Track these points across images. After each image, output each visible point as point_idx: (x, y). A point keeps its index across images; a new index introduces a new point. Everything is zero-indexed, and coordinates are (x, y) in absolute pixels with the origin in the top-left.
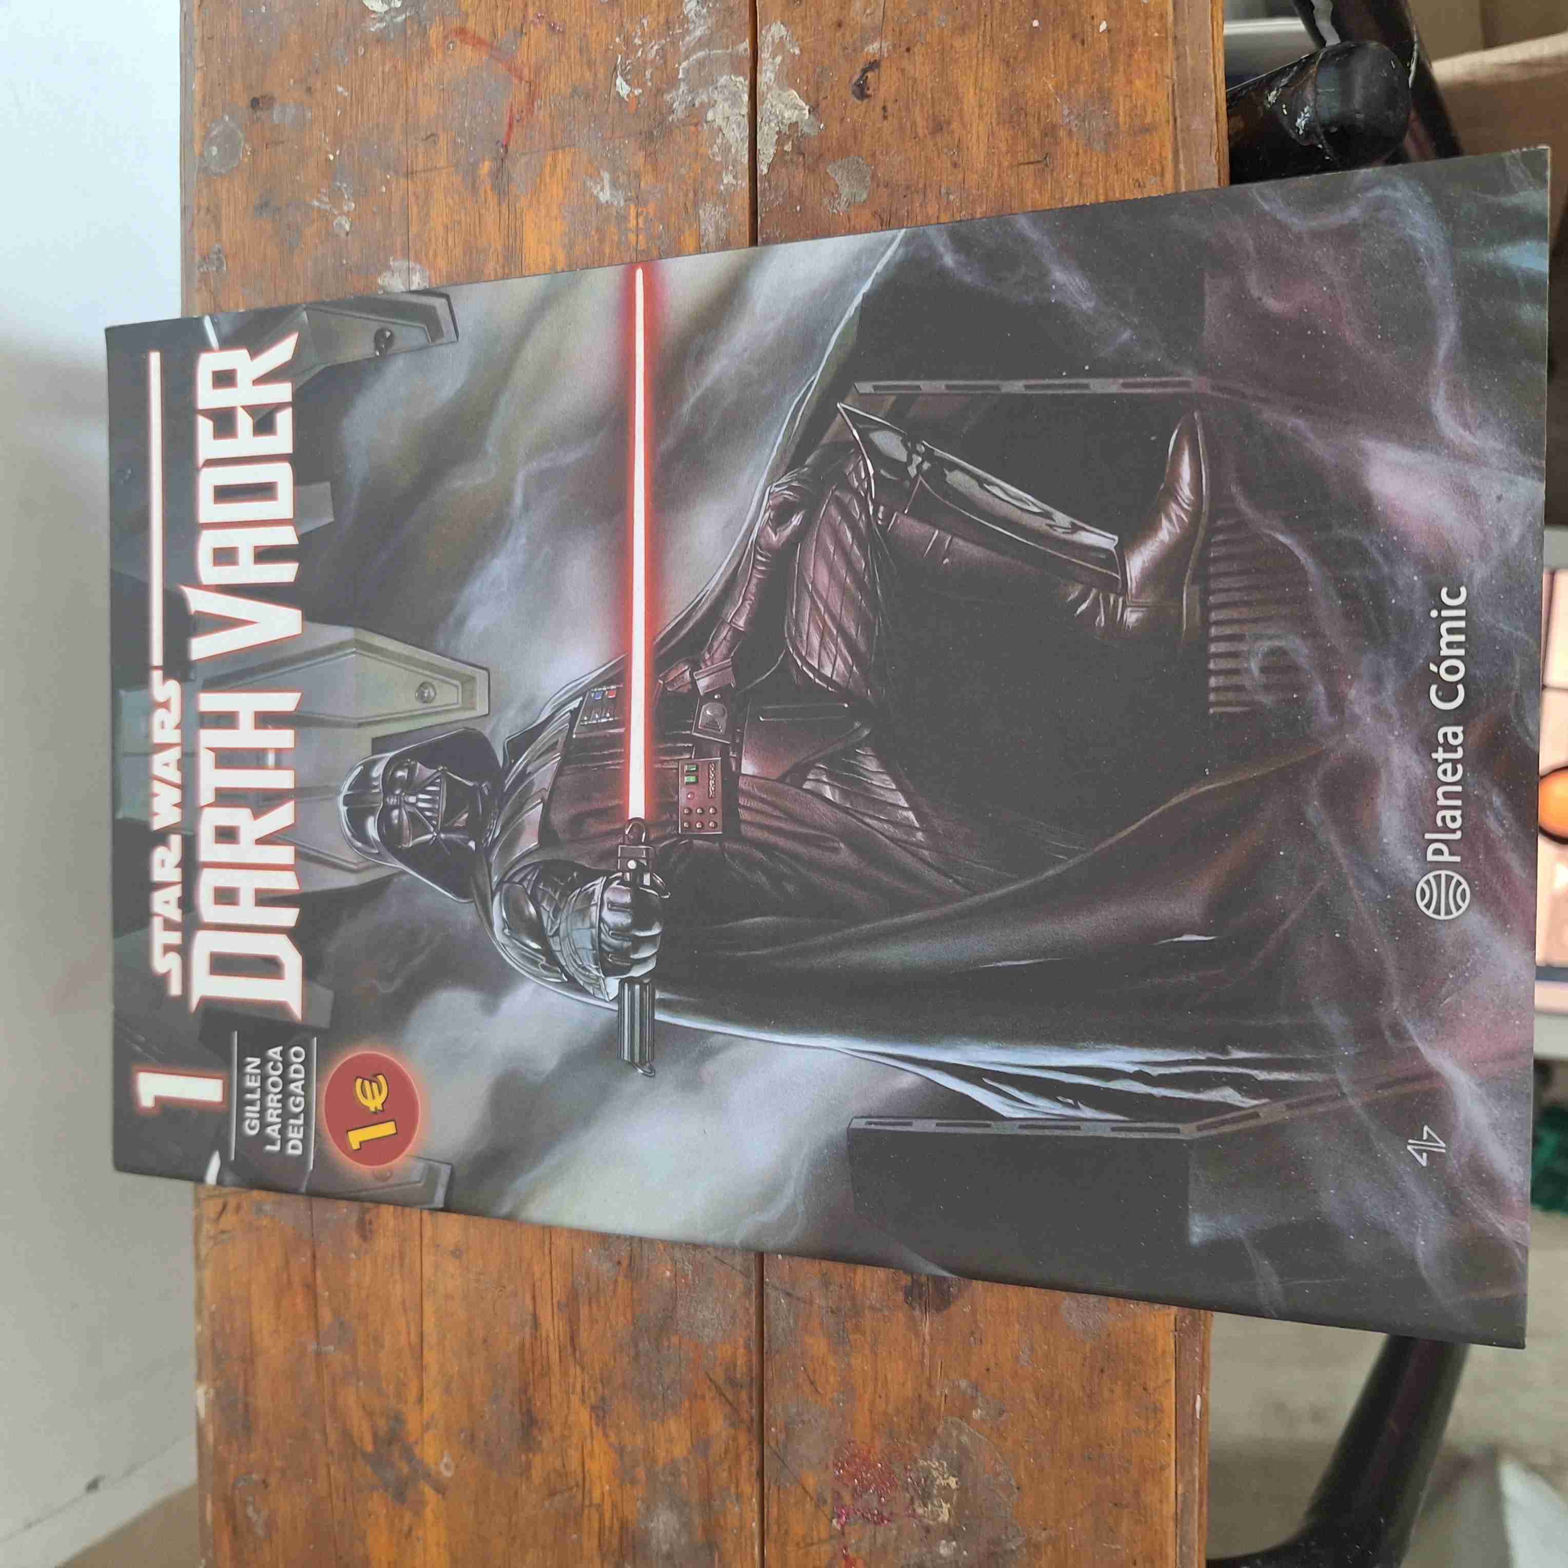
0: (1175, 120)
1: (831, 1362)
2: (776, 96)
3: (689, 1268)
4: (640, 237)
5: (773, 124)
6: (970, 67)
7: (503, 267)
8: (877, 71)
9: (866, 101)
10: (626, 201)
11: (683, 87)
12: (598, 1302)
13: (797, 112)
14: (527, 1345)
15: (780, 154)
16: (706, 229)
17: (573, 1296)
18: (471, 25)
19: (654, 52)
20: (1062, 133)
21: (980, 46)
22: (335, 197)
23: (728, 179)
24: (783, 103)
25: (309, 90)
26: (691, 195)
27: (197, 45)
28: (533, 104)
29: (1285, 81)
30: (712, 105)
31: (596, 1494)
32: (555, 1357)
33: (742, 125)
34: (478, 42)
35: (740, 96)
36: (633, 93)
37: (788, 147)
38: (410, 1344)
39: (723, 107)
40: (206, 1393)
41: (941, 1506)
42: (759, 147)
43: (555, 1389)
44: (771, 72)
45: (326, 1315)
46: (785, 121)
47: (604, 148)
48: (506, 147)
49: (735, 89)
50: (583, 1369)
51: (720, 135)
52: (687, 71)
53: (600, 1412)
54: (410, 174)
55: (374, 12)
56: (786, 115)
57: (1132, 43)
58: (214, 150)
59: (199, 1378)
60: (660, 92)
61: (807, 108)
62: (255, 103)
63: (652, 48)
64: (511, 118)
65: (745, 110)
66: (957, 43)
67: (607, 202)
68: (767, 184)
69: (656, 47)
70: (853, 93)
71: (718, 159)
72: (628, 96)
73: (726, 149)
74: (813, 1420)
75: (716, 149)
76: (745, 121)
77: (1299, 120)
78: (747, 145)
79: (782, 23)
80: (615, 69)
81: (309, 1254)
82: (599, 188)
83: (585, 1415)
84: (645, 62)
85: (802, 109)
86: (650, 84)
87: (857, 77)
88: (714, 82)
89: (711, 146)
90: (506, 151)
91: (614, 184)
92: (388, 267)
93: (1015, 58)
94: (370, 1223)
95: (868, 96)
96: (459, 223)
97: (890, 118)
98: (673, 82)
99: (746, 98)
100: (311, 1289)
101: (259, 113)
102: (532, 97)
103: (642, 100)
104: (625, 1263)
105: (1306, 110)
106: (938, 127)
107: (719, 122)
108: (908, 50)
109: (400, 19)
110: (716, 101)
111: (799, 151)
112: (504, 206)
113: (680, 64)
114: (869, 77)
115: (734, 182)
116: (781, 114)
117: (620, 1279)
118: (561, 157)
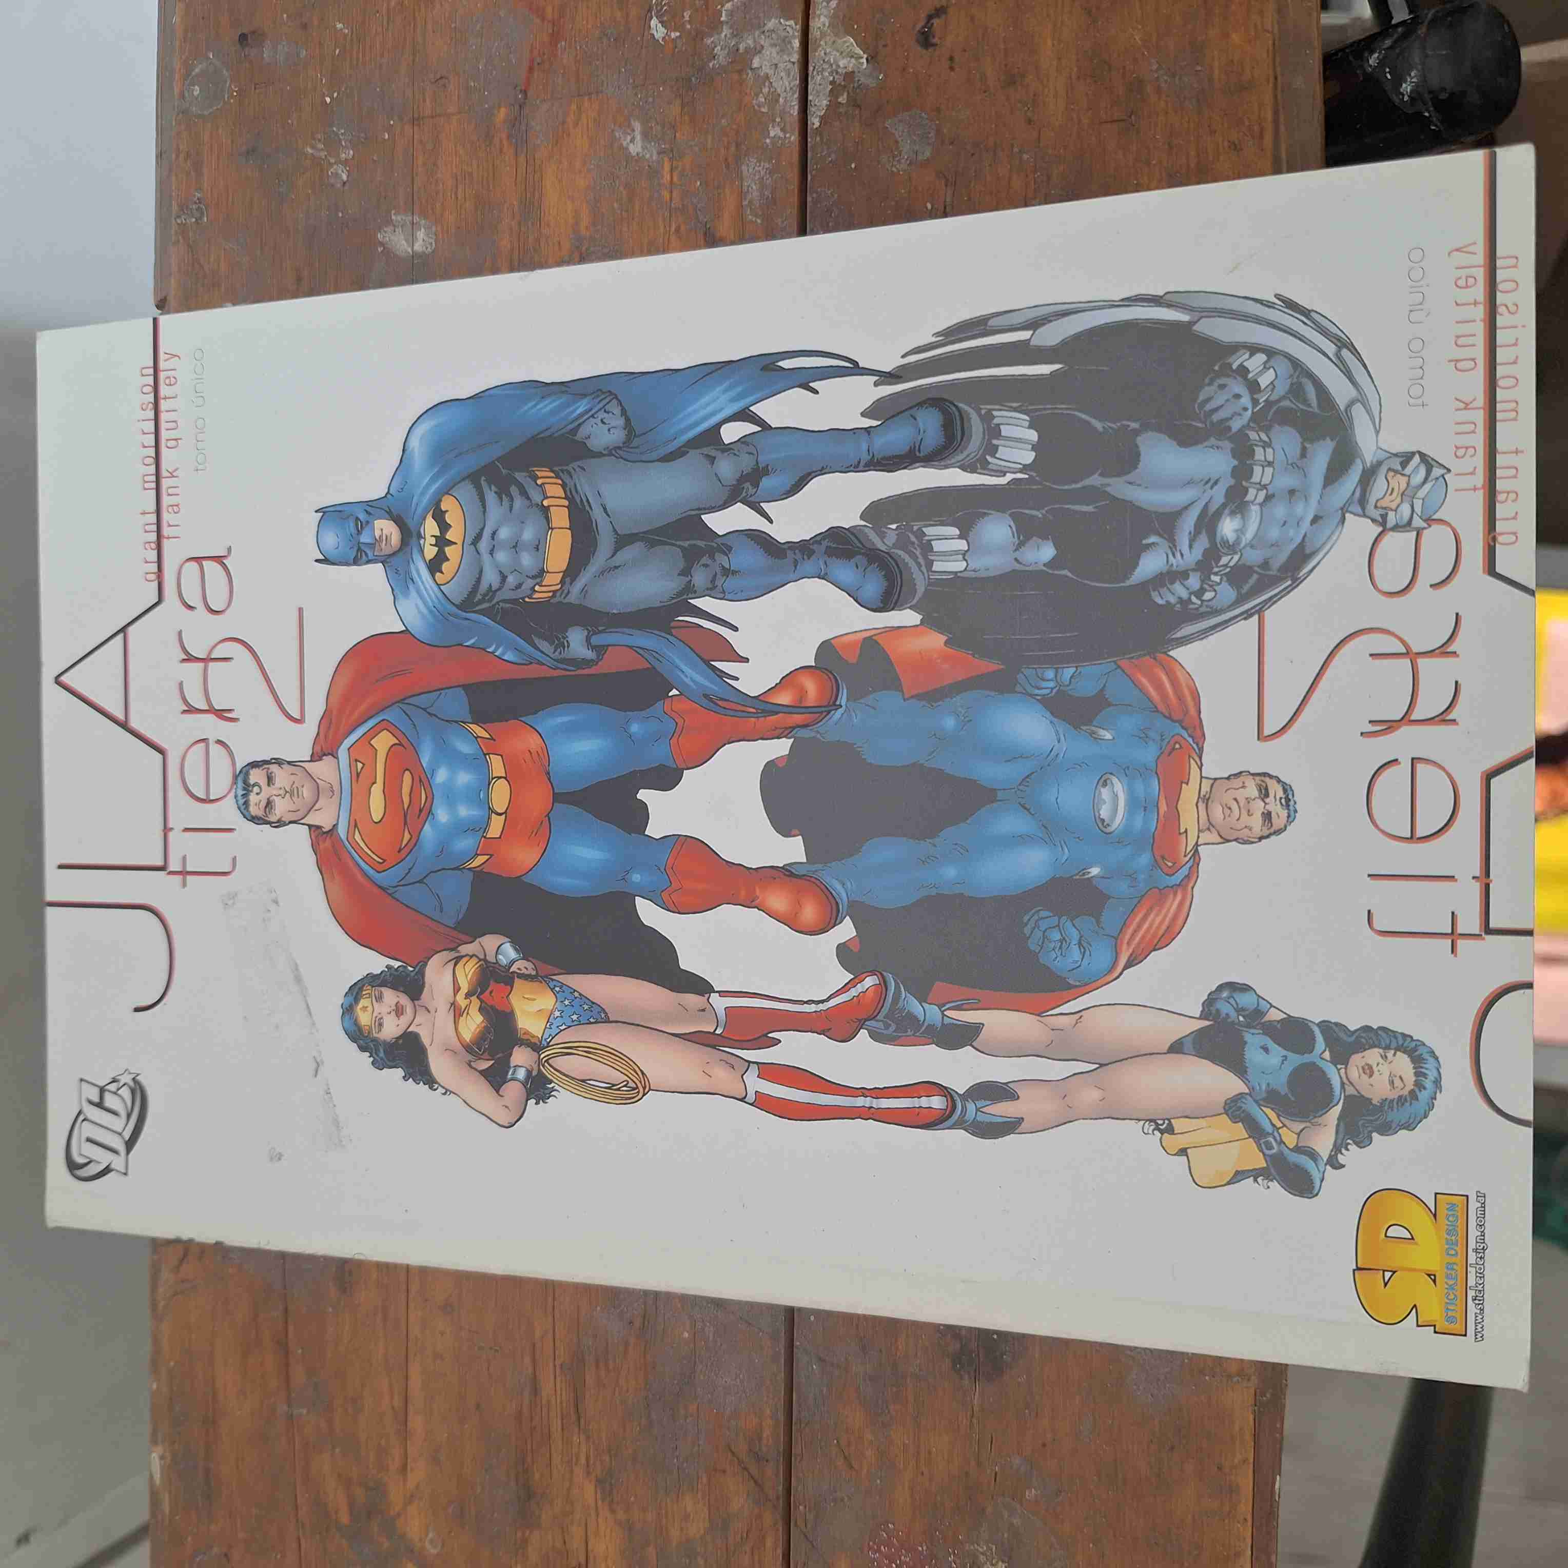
0: (1276, 78)
1: (869, 1436)
2: (830, 43)
3: (710, 1331)
4: (674, 194)
5: (826, 74)
6: (1048, 16)
7: (519, 224)
8: (943, 17)
9: (931, 50)
10: (659, 153)
11: (726, 31)
12: (607, 1364)
13: (853, 60)
14: (525, 1410)
15: (833, 106)
16: (748, 186)
17: (578, 1358)
20: (1149, 89)
22: (332, 144)
23: (774, 132)
24: (838, 51)
25: (304, 26)
26: (733, 149)
28: (556, 46)
30: (758, 50)
32: (556, 1425)
33: (792, 74)
35: (790, 42)
36: (670, 36)
37: (843, 99)
38: (393, 1408)
39: (770, 53)
40: (162, 1458)
42: (810, 98)
43: (556, 1459)
44: (825, 16)
45: (299, 1375)
46: (840, 70)
47: (636, 94)
48: (525, 92)
49: (783, 34)
50: (588, 1438)
51: (767, 84)
52: (731, 13)
53: (607, 1485)
54: (415, 121)
56: (842, 63)
58: (197, 91)
59: (154, 1442)
60: (698, 36)
61: (865, 56)
62: (243, 38)
64: (532, 61)
65: (795, 57)
67: (638, 154)
68: (818, 139)
70: (918, 41)
71: (764, 110)
72: (664, 38)
73: (774, 98)
74: (846, 1499)
75: (762, 99)
76: (796, 71)
77: (1404, 85)
78: (796, 95)
80: (650, 10)
81: (281, 1307)
82: (629, 138)
83: (589, 1491)
85: (860, 57)
86: (688, 26)
87: (922, 23)
88: (760, 26)
89: (757, 95)
90: (526, 97)
91: (646, 135)
92: (389, 222)
93: (1098, 7)
94: (350, 1273)
95: (934, 45)
96: (471, 174)
97: (957, 70)
98: (715, 26)
99: (796, 43)
100: (282, 1346)
101: (247, 49)
102: (555, 37)
103: (679, 43)
104: (638, 1323)
105: (1413, 74)
106: (1011, 80)
107: (766, 69)
110: (762, 47)
111: (854, 103)
112: (522, 159)
113: (722, 6)
114: (935, 25)
115: (782, 135)
116: (836, 62)
117: (632, 1340)
118: (586, 104)
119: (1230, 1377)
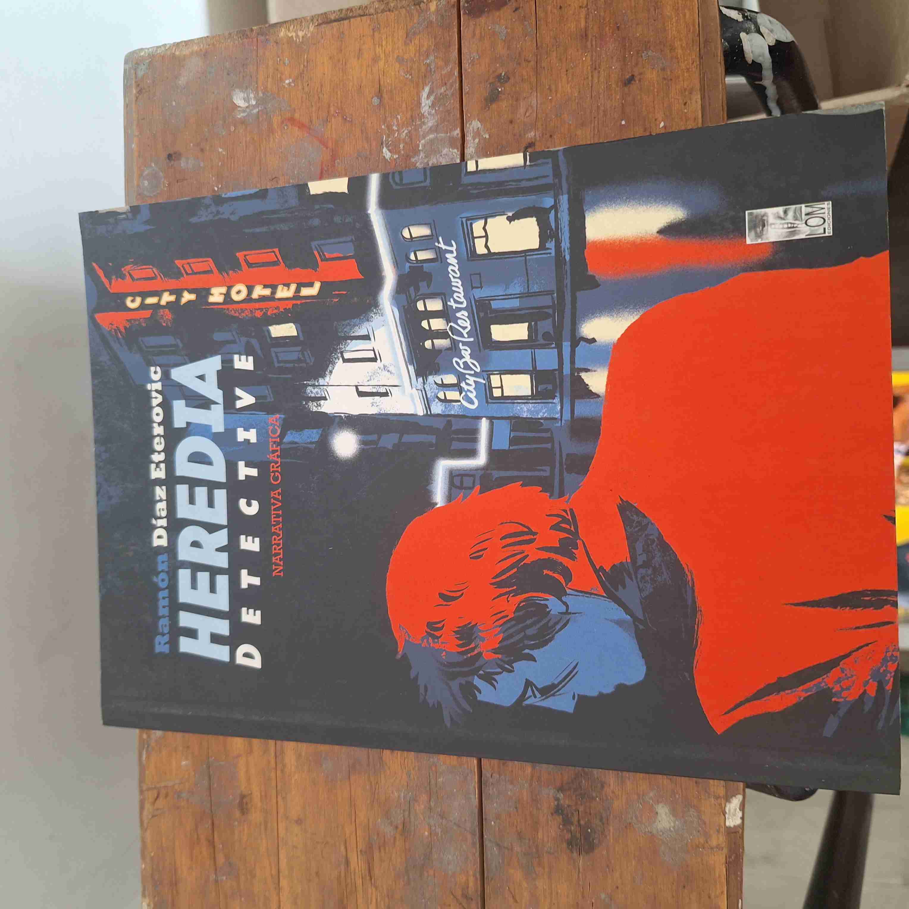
1: (525, 884)
3: (439, 831)
8: (534, 148)
11: (422, 155)
12: (385, 849)
14: (343, 875)
17: (370, 847)
18: (297, 116)
19: (404, 134)
21: (592, 134)
25: (202, 150)
27: (135, 123)
28: (334, 161)
32: (359, 882)
34: (302, 126)
36: (393, 157)
38: (272, 875)
40: (149, 905)
43: (360, 901)
44: (473, 147)
45: (221, 859)
49: (451, 157)
50: (376, 888)
52: (424, 146)
55: (239, 107)
58: (146, 183)
59: (144, 895)
60: (408, 157)
62: (170, 157)
63: (403, 132)
64: (322, 169)
66: (579, 132)
69: (406, 131)
72: (390, 158)
79: (478, 120)
80: (382, 144)
81: (210, 822)
84: (399, 140)
86: (402, 152)
88: (440, 152)
94: (247, 804)
98: (416, 151)
100: (212, 844)
101: (172, 162)
102: (334, 157)
103: (398, 161)
104: (400, 827)
108: (551, 136)
109: (255, 111)
113: (420, 142)
117: (398, 836)
119: (712, 848)
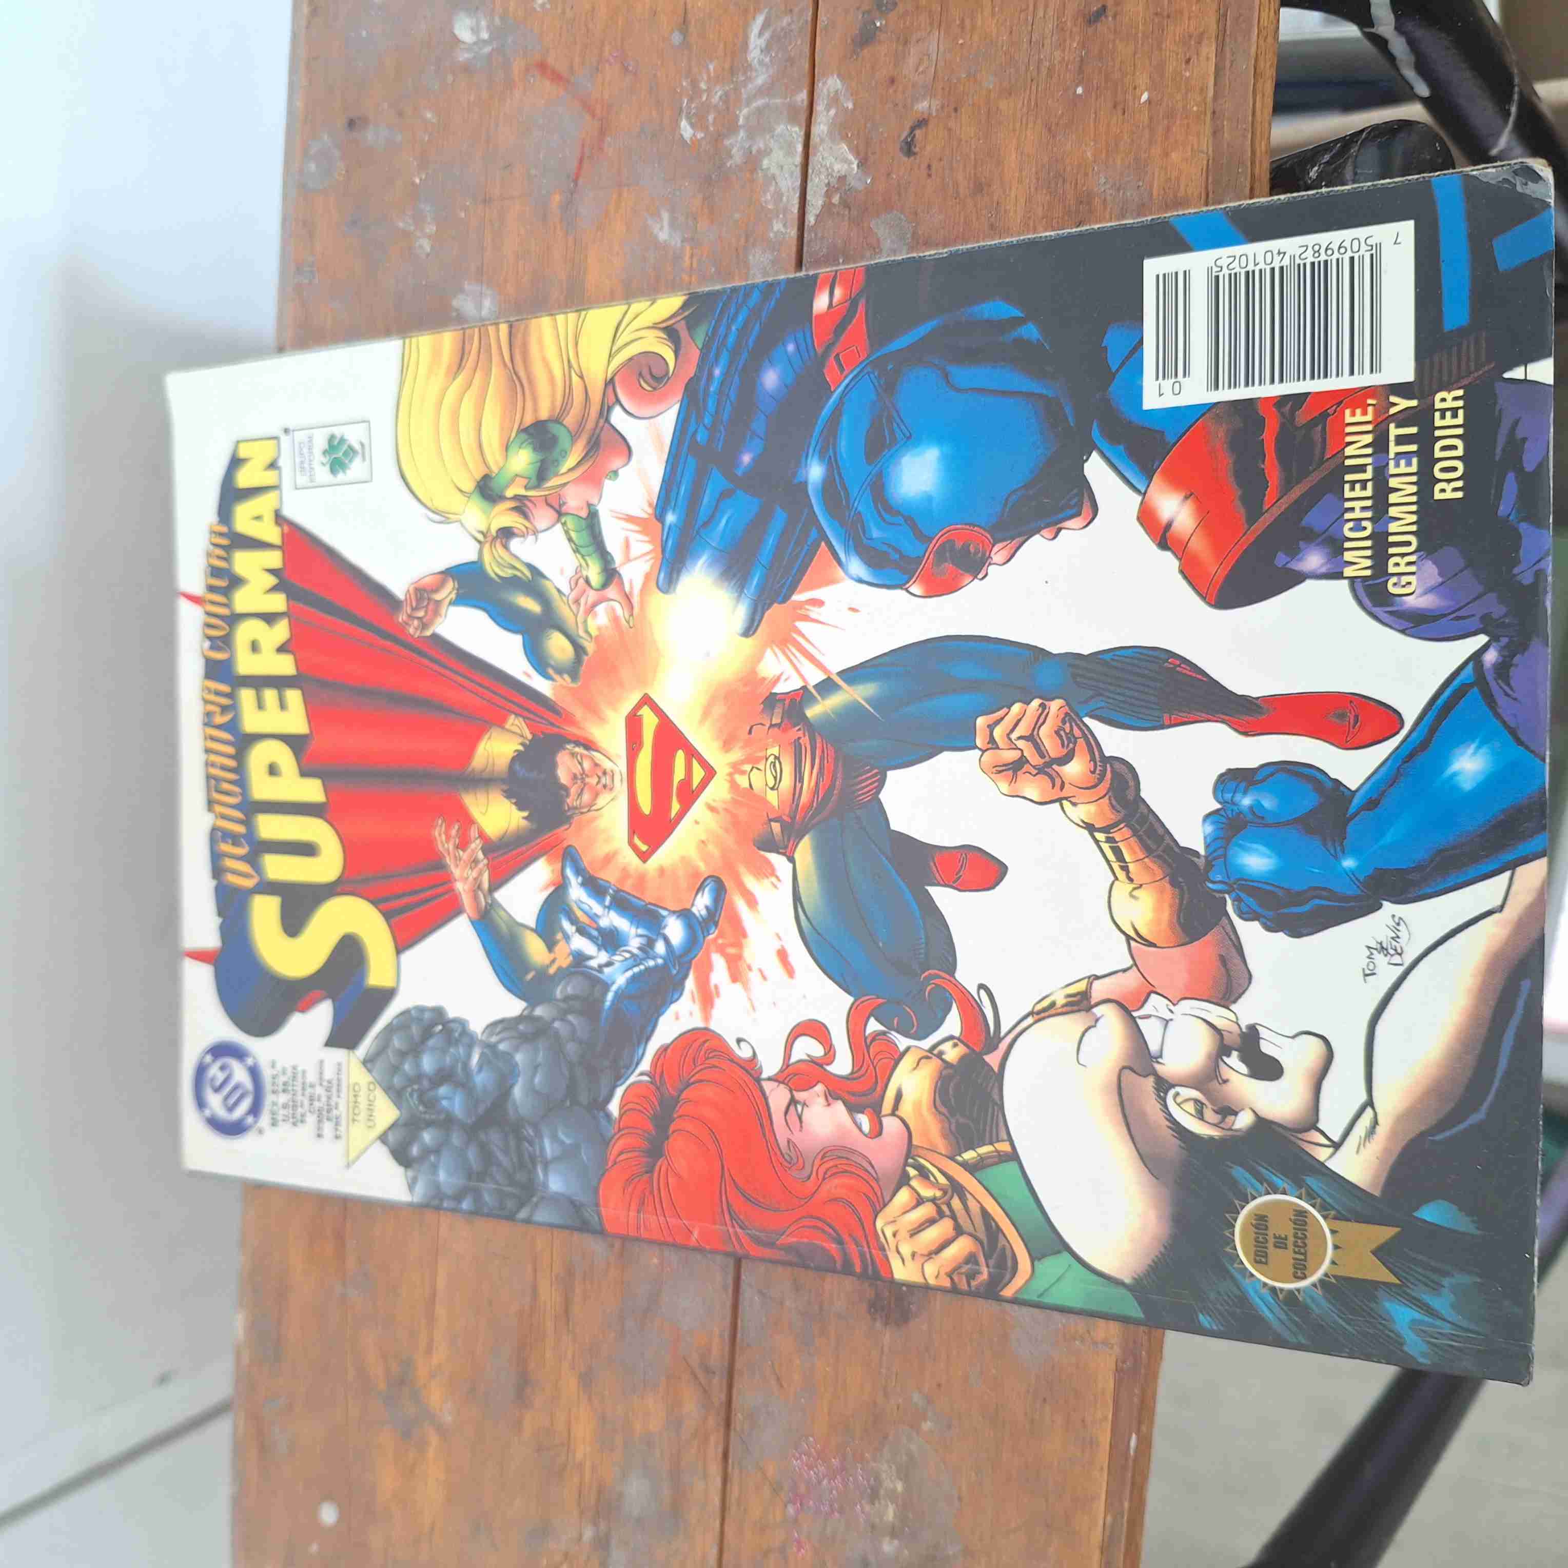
0: (1207, 195)
1: (796, 1360)
2: (827, 149)
4: (693, 278)
5: (823, 177)
6: (1014, 130)
7: (566, 298)
8: (924, 130)
9: (912, 158)
10: (682, 241)
11: (742, 134)
12: (592, 1280)
13: (846, 165)
14: (526, 1311)
15: (828, 206)
16: (754, 275)
17: (570, 1272)
18: (551, 60)
19: (717, 97)
20: (1097, 201)
21: (1025, 110)
22: (419, 219)
23: (777, 226)
24: (834, 156)
25: (400, 114)
26: (743, 240)
27: (303, 64)
28: (603, 140)
29: (1327, 157)
30: (767, 152)
31: (579, 1456)
32: (550, 1325)
33: (794, 175)
34: (557, 77)
35: (795, 147)
36: (696, 136)
37: (836, 199)
38: (423, 1297)
40: (244, 1319)
41: (887, 1506)
42: (808, 198)
43: (549, 1354)
44: (825, 125)
45: (352, 1262)
46: (834, 174)
47: (666, 188)
48: (575, 181)
49: (789, 139)
50: (574, 1337)
51: (774, 183)
52: (747, 118)
53: (587, 1380)
54: (487, 201)
55: (463, 42)
56: (837, 167)
57: (1171, 115)
58: (312, 167)
59: (239, 1305)
60: (720, 137)
61: (856, 162)
62: (351, 124)
63: (716, 93)
64: (582, 154)
65: (798, 159)
66: (1003, 105)
67: (665, 242)
68: (813, 235)
69: (720, 93)
70: (901, 149)
71: (770, 207)
72: (691, 138)
73: (778, 195)
74: (776, 1413)
75: (769, 197)
76: (798, 172)
78: (798, 195)
79: (839, 76)
80: (680, 112)
81: (341, 1205)
82: (658, 226)
83: (570, 1384)
84: (709, 107)
85: (851, 163)
86: (711, 128)
87: (905, 133)
88: (771, 130)
89: (765, 194)
90: (576, 186)
91: (673, 224)
92: (462, 290)
93: (1057, 124)
95: (915, 154)
96: (530, 252)
97: (933, 177)
98: (733, 128)
99: (800, 148)
100: (340, 1237)
101: (354, 133)
103: (704, 143)
106: (979, 188)
107: (774, 170)
108: (956, 110)
109: (487, 50)
110: (771, 150)
111: (845, 204)
112: (571, 238)
113: (741, 112)
114: (917, 136)
115: (783, 230)
116: (831, 167)
118: (625, 195)
119: (1095, 1343)
